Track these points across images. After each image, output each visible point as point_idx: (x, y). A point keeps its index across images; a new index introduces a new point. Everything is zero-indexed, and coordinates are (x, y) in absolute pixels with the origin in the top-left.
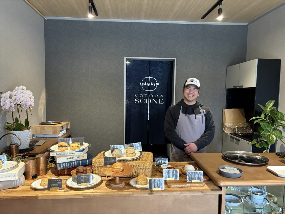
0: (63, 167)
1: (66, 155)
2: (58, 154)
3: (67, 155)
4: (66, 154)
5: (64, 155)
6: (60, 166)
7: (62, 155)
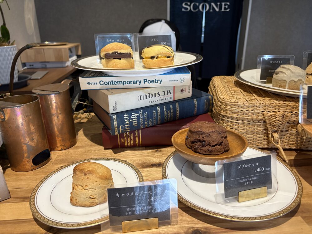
0: (131, 123)
1: (132, 85)
2: (108, 83)
3: (137, 85)
4: (135, 82)
5: (127, 86)
6: (121, 121)
7: (121, 86)
